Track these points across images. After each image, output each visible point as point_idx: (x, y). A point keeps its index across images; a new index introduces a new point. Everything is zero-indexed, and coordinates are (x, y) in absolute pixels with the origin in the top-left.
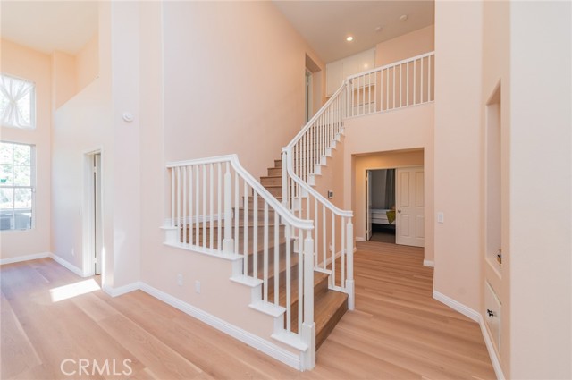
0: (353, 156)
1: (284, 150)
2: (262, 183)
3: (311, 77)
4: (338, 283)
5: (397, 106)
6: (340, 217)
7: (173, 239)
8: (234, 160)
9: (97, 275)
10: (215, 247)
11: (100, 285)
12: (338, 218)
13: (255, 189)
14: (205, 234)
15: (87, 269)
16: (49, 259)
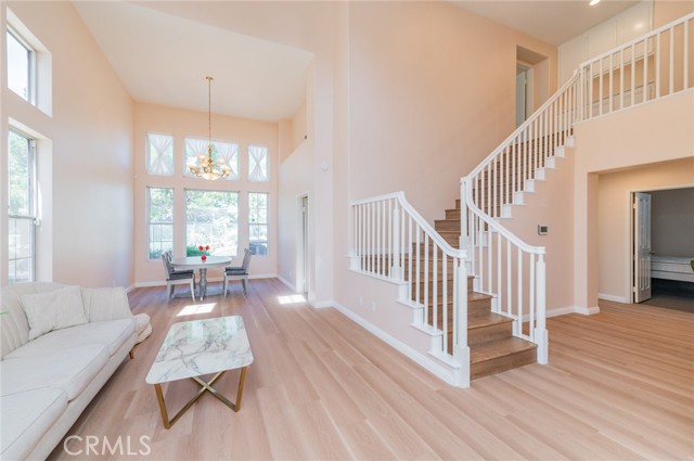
0: (591, 174)
1: (462, 180)
2: (437, 228)
3: (531, 72)
4: (526, 331)
5: (651, 96)
6: (529, 254)
7: (355, 265)
8: (401, 196)
9: (306, 294)
10: (387, 274)
11: (307, 298)
12: (526, 256)
13: (427, 232)
14: (380, 264)
15: (299, 286)
16: (277, 279)
